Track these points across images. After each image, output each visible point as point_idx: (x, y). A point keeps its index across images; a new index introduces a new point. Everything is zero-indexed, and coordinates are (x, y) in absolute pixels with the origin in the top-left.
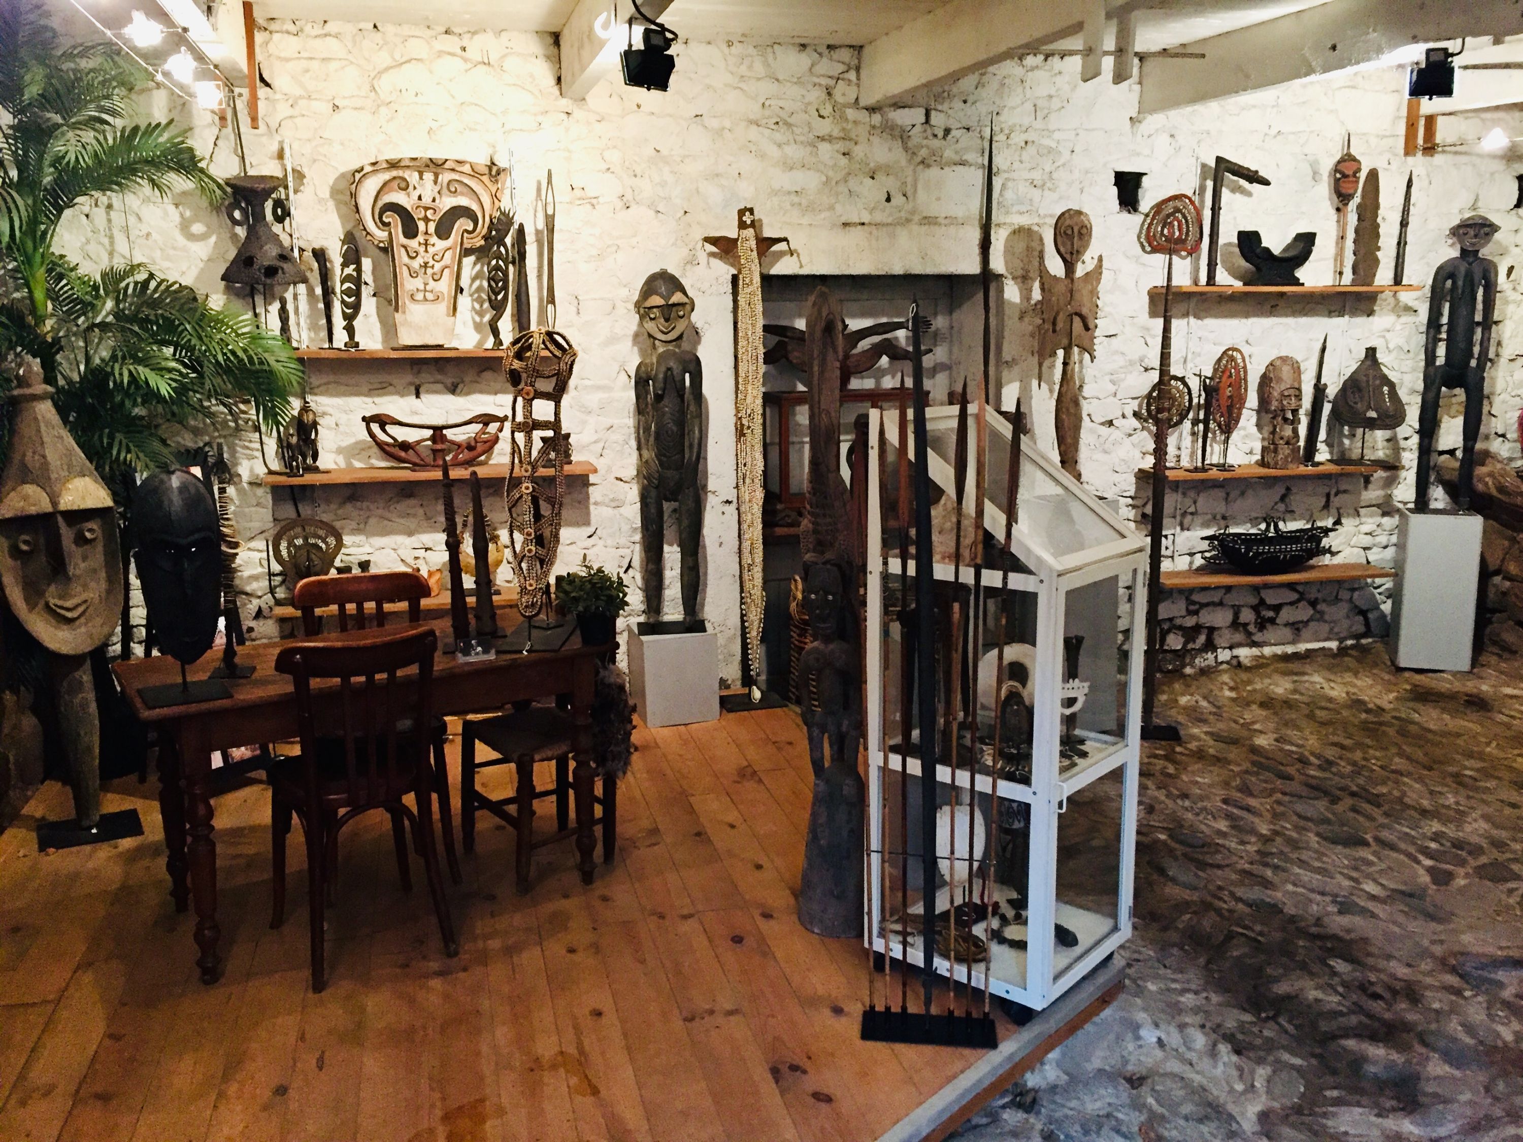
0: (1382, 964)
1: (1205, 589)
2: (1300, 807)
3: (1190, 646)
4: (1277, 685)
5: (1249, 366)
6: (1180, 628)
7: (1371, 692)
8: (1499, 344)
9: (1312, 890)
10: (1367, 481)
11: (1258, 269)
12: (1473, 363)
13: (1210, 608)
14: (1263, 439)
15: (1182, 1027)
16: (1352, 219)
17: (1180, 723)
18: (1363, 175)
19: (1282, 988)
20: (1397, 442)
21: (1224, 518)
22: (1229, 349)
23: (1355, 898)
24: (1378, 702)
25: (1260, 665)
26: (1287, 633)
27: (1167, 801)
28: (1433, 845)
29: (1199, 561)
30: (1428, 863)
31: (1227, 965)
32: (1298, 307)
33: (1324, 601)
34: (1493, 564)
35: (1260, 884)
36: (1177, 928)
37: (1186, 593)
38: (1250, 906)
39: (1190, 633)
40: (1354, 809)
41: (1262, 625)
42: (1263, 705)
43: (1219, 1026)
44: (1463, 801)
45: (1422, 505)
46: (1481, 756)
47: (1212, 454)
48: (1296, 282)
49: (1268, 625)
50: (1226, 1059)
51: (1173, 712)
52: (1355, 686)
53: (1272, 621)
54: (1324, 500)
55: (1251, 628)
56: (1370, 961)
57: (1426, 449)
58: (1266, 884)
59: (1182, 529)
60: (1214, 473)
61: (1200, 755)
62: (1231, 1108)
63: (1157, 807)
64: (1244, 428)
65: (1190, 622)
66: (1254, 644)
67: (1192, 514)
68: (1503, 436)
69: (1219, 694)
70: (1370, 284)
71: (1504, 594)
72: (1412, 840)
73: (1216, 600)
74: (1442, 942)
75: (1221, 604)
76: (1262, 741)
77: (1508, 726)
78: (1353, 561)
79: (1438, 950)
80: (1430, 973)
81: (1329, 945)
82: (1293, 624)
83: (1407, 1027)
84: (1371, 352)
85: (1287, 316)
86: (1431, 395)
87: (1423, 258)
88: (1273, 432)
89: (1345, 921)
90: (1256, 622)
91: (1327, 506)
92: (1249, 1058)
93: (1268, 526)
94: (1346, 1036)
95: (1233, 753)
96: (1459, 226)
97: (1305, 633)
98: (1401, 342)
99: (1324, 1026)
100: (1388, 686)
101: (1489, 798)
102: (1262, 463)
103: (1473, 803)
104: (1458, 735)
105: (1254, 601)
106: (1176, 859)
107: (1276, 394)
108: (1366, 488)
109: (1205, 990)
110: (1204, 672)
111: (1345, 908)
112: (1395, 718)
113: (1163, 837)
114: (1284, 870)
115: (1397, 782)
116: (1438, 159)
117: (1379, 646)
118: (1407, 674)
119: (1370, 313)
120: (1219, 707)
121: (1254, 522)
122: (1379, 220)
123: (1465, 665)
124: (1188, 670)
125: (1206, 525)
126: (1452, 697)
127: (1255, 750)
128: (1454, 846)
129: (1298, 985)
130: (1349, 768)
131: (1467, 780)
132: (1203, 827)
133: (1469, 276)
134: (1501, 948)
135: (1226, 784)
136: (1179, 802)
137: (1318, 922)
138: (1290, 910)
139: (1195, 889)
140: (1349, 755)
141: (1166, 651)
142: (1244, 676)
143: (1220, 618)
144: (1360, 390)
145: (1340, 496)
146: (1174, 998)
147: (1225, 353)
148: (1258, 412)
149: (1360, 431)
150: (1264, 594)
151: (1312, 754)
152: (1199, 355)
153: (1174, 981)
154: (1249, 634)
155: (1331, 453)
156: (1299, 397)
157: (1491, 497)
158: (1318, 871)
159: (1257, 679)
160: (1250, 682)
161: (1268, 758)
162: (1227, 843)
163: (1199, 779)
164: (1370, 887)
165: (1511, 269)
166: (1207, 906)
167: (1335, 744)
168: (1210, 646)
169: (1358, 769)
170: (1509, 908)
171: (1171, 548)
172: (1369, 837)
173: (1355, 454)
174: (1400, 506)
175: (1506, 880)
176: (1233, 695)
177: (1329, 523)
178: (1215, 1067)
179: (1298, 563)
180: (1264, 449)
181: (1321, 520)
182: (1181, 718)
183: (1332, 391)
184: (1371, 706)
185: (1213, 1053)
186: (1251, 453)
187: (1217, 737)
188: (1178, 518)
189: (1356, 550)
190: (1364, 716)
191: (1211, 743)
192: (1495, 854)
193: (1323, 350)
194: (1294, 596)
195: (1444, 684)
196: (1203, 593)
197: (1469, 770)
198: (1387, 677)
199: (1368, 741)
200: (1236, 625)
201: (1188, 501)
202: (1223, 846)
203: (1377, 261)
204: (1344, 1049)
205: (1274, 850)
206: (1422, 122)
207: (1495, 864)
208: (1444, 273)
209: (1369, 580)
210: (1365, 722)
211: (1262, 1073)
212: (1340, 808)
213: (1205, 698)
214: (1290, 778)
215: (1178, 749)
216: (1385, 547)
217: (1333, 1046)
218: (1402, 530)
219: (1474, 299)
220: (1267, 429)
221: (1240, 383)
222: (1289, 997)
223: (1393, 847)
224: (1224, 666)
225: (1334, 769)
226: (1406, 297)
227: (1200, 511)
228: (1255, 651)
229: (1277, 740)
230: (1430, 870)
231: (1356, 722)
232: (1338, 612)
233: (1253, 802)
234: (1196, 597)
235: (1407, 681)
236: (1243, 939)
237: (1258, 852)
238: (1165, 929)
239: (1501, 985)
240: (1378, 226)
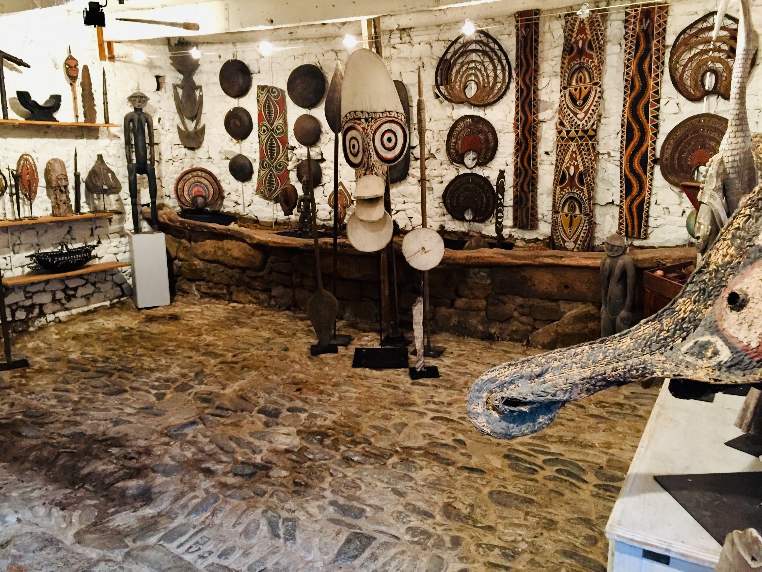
0: (134, 443)
1: (33, 284)
2: (93, 382)
3: (30, 316)
4: (81, 328)
5: (37, 164)
6: (23, 307)
7: (126, 322)
8: (160, 154)
9: (100, 420)
10: (110, 220)
11: (32, 112)
12: (149, 162)
13: (39, 294)
14: (52, 202)
15: (31, 509)
16: (79, 90)
17: (27, 357)
18: (80, 68)
19: (86, 471)
20: (121, 201)
21: (38, 245)
22: (24, 155)
23: (121, 418)
24: (131, 326)
25: (72, 320)
26: (83, 301)
27: (22, 398)
28: (156, 384)
29: (27, 270)
30: (154, 392)
31: (57, 469)
32: (58, 133)
33: (99, 282)
34: (173, 254)
35: (73, 425)
36: (29, 460)
37: (23, 287)
38: (68, 437)
39: (29, 309)
40: (120, 377)
41: (69, 298)
42: (74, 338)
43: (53, 500)
44: (169, 361)
45: (137, 230)
46: (176, 340)
47: (24, 211)
48: (55, 120)
49: (73, 299)
50: (56, 515)
51: (25, 352)
52: (118, 320)
53: (74, 296)
54: (90, 232)
55: (64, 301)
56: (128, 443)
57: (134, 204)
58: (76, 424)
59: (14, 253)
60: (26, 221)
61: (40, 371)
62: (60, 537)
63: (16, 402)
64: (40, 197)
65: (28, 303)
66: (67, 309)
67: (18, 244)
68: (169, 196)
69: (50, 338)
70: (94, 122)
71: (180, 267)
72: (146, 384)
73: (42, 289)
74: (160, 425)
75: (44, 291)
76: (73, 356)
77: (187, 325)
78: (110, 260)
79: (159, 429)
80: (156, 440)
81: (109, 442)
82: (85, 296)
83: (145, 467)
84: (100, 157)
85: (53, 137)
86: (132, 177)
87: (118, 112)
88: (56, 198)
89: (117, 428)
90: (65, 298)
91: (92, 235)
92: (69, 510)
93: (62, 247)
94: (118, 481)
95: (59, 365)
96: (131, 97)
97: (92, 300)
98: (115, 152)
99: (107, 481)
100: (135, 318)
101: (179, 357)
102: (53, 215)
103: (173, 361)
104: (166, 333)
105: (63, 287)
106: (27, 426)
107: (54, 178)
108: (110, 224)
109: (46, 486)
110: (41, 328)
111: (116, 423)
112: (138, 331)
113: (19, 417)
114: (85, 414)
115: (139, 360)
116: (117, 64)
117: (130, 300)
118: (143, 311)
119: (97, 138)
120: (50, 345)
121: (55, 245)
122: (93, 91)
123: (168, 302)
124: (31, 329)
125: (28, 250)
126: (163, 317)
127: (69, 361)
128: (165, 381)
129: (93, 466)
130: (117, 359)
131: (171, 352)
132: (42, 406)
133: (140, 121)
134: (186, 419)
135: (55, 382)
136: (29, 397)
137: (104, 434)
138: (90, 432)
139: (39, 438)
140: (117, 353)
141: (17, 321)
142: (63, 326)
143: (45, 298)
144: (97, 175)
145: (98, 229)
146: (26, 496)
147: (22, 157)
148: (47, 188)
149: (102, 196)
150: (67, 282)
151: (99, 356)
152: (7, 158)
153: (27, 487)
154: (63, 304)
155: (90, 208)
156: (66, 179)
157: (167, 224)
158: (102, 410)
159: (70, 327)
160: (66, 329)
161: (76, 364)
162: (55, 410)
163: (40, 383)
164: (128, 410)
165: (159, 119)
166: (45, 444)
167: (110, 349)
168: (42, 314)
169: (121, 358)
170: (189, 401)
171: (10, 265)
172: (127, 388)
173: (102, 208)
174: (129, 232)
175: (188, 390)
176: (58, 337)
177: (95, 243)
178: (51, 520)
179: (81, 264)
180: (53, 207)
181: (90, 242)
182: (29, 355)
183: (84, 176)
184: (127, 328)
185: (49, 514)
186: (47, 209)
187: (49, 360)
188: (11, 248)
189: (111, 255)
190: (124, 333)
191: (46, 363)
192: (183, 380)
193: (76, 155)
194: (83, 282)
195: (159, 312)
196: (33, 287)
197: (171, 346)
198: (134, 314)
199: (126, 344)
200: (54, 301)
201: (15, 238)
202: (54, 412)
203: (95, 112)
204: (117, 488)
205: (81, 407)
206: (106, 45)
207: (183, 384)
208: (128, 120)
209: (119, 269)
210: (125, 336)
211: (76, 514)
212: (113, 378)
213: (42, 341)
214: (87, 370)
215: (28, 370)
216: (125, 252)
217: (112, 489)
218: (130, 243)
219: (144, 132)
220: (53, 197)
221: (33, 172)
222: (89, 474)
223: (137, 389)
224: (52, 323)
225: (110, 361)
226: (113, 130)
227: (23, 242)
228: (67, 313)
229: (81, 354)
230: (155, 395)
231: (120, 337)
232: (106, 287)
233: (69, 387)
234: (29, 289)
235: (143, 314)
236: (65, 454)
237: (72, 410)
238: (22, 463)
239: (186, 435)
240: (92, 94)
